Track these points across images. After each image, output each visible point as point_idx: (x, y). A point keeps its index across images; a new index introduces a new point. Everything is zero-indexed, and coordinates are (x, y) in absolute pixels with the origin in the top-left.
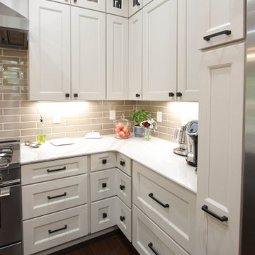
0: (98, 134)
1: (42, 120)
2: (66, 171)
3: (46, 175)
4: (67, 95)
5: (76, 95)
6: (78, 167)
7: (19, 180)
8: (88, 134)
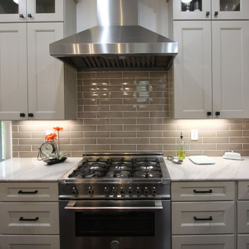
0: (239, 154)
1: (182, 137)
2: (212, 195)
3: (193, 195)
4: (209, 114)
5: (218, 114)
6: (224, 192)
7: (169, 196)
8: (226, 153)
